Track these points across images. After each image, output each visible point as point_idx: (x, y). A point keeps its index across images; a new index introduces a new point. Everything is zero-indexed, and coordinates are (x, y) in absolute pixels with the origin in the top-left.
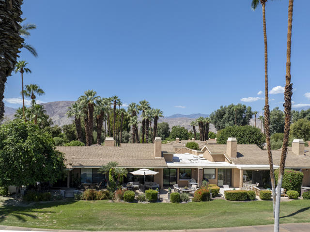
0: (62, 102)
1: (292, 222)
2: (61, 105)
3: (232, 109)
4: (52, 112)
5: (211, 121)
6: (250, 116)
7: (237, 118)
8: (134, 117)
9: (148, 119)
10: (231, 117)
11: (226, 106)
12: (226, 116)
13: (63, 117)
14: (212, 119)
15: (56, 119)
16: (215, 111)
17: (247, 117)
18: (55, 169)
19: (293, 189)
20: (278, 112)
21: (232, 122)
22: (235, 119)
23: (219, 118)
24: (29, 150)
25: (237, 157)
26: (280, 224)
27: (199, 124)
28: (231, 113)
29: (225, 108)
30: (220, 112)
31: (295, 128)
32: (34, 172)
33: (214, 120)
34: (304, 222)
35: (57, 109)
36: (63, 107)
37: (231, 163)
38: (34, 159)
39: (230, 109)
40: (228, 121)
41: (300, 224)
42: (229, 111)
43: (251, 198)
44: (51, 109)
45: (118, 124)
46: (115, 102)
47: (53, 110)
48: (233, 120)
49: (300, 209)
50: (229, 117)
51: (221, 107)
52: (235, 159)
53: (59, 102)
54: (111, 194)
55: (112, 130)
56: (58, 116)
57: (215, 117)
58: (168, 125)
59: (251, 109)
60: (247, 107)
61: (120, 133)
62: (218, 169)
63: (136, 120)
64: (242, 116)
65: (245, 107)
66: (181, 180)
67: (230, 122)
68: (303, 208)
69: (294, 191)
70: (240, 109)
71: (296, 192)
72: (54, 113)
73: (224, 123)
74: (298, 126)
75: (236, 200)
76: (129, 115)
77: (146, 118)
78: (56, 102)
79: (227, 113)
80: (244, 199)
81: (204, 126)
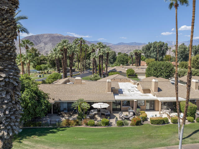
0: (46, 34)
1: (189, 143)
2: (45, 36)
3: (156, 44)
4: (39, 41)
5: (142, 52)
6: (167, 49)
7: (159, 51)
8: (93, 53)
9: (102, 55)
10: (155, 49)
11: (152, 42)
12: (152, 49)
13: (47, 44)
14: (143, 51)
15: (42, 46)
16: (145, 46)
17: (165, 50)
18: (43, 109)
19: (191, 116)
20: (184, 47)
21: (155, 53)
22: (157, 51)
23: (147, 50)
24: (26, 99)
25: (158, 92)
26: (182, 145)
27: (135, 54)
28: (155, 47)
29: (151, 43)
30: (148, 46)
31: (194, 60)
32: (30, 112)
33: (144, 51)
34: (196, 143)
35: (43, 39)
36: (46, 38)
37: (154, 96)
38: (30, 105)
39: (155, 44)
40: (153, 52)
41: (194, 144)
42: (154, 46)
43: (165, 122)
44: (39, 39)
45: (83, 54)
46: (81, 41)
47: (40, 40)
48: (156, 51)
49: (194, 130)
50: (154, 50)
51: (149, 43)
52: (157, 93)
53: (44, 35)
54: (80, 122)
55: (79, 58)
56: (43, 43)
57: (145, 49)
58: (115, 53)
59: (167, 44)
60: (165, 43)
61: (85, 61)
62: (146, 100)
63: (95, 55)
64: (162, 49)
65: (164, 43)
66: (123, 107)
67: (154, 53)
68: (196, 130)
69: (191, 117)
70: (161, 45)
71: (193, 118)
72: (41, 41)
73: (151, 54)
74: (196, 60)
75: (157, 124)
76: (90, 51)
77: (101, 54)
78: (41, 34)
79: (153, 47)
80: (161, 123)
81: (138, 55)
